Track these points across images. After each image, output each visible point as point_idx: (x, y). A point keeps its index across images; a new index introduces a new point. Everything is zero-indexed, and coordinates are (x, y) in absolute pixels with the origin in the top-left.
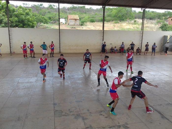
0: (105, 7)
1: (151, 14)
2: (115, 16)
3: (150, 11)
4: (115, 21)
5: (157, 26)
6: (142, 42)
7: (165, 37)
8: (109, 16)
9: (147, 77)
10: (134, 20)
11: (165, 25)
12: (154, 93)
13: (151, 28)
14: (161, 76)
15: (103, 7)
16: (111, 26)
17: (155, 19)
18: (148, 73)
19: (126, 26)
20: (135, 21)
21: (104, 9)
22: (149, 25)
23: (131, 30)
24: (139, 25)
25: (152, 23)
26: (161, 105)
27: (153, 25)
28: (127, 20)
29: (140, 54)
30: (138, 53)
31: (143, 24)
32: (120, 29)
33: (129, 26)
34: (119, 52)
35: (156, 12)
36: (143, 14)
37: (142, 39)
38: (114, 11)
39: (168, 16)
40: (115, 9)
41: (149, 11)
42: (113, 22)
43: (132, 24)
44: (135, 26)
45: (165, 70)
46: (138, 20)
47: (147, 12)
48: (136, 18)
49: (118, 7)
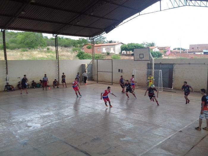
0: (4, 31)
1: (65, 41)
2: (21, 43)
3: (64, 38)
4: (22, 49)
5: (74, 54)
6: (59, 72)
7: (83, 66)
8: (13, 42)
9: (68, 113)
10: (46, 48)
11: (82, 53)
12: (78, 131)
13: (67, 57)
14: (83, 110)
15: (1, 31)
16: (18, 55)
17: (70, 47)
18: (70, 108)
19: (37, 54)
20: (48, 49)
21: (4, 32)
22: (65, 53)
23: (44, 59)
24: (53, 53)
25: (67, 51)
26: (86, 143)
27: (69, 54)
28: (38, 47)
29: (58, 87)
30: (55, 86)
31: (57, 51)
32: (31, 59)
33: (42, 54)
34: (31, 88)
35: (70, 39)
36: (55, 41)
37: (59, 70)
38: (20, 36)
39: (83, 44)
40: (21, 34)
41: (62, 38)
42: (20, 50)
43: (45, 52)
44: (49, 54)
45: (86, 102)
46: (52, 47)
47: (60, 38)
48: (48, 45)
49: (24, 32)
